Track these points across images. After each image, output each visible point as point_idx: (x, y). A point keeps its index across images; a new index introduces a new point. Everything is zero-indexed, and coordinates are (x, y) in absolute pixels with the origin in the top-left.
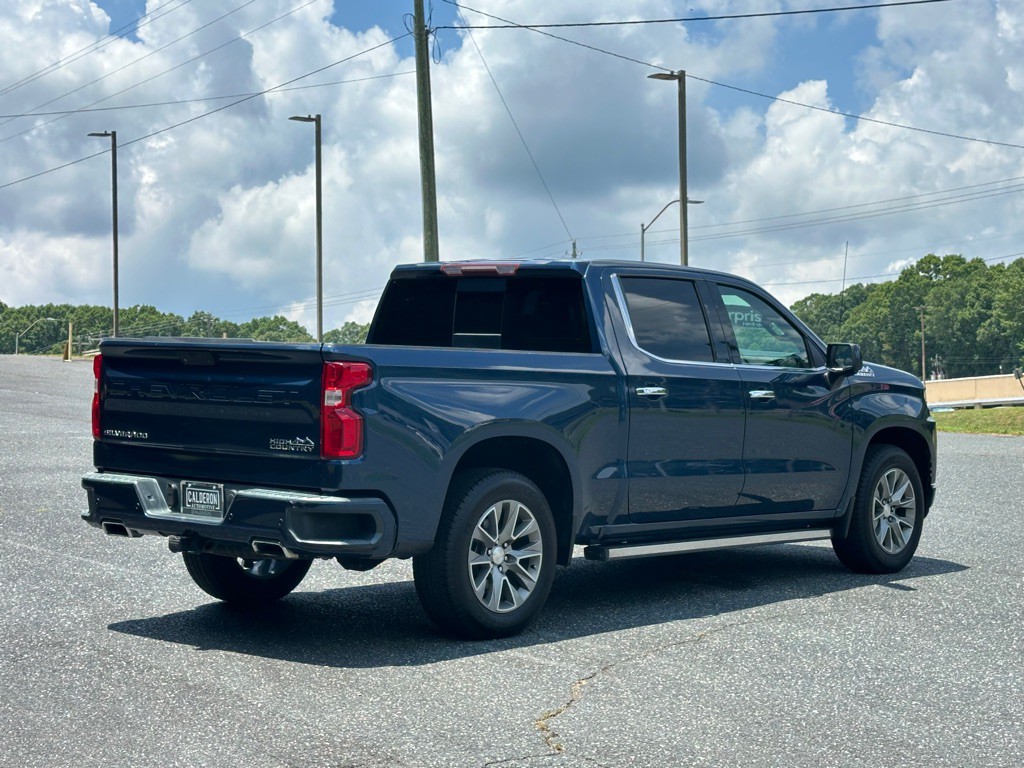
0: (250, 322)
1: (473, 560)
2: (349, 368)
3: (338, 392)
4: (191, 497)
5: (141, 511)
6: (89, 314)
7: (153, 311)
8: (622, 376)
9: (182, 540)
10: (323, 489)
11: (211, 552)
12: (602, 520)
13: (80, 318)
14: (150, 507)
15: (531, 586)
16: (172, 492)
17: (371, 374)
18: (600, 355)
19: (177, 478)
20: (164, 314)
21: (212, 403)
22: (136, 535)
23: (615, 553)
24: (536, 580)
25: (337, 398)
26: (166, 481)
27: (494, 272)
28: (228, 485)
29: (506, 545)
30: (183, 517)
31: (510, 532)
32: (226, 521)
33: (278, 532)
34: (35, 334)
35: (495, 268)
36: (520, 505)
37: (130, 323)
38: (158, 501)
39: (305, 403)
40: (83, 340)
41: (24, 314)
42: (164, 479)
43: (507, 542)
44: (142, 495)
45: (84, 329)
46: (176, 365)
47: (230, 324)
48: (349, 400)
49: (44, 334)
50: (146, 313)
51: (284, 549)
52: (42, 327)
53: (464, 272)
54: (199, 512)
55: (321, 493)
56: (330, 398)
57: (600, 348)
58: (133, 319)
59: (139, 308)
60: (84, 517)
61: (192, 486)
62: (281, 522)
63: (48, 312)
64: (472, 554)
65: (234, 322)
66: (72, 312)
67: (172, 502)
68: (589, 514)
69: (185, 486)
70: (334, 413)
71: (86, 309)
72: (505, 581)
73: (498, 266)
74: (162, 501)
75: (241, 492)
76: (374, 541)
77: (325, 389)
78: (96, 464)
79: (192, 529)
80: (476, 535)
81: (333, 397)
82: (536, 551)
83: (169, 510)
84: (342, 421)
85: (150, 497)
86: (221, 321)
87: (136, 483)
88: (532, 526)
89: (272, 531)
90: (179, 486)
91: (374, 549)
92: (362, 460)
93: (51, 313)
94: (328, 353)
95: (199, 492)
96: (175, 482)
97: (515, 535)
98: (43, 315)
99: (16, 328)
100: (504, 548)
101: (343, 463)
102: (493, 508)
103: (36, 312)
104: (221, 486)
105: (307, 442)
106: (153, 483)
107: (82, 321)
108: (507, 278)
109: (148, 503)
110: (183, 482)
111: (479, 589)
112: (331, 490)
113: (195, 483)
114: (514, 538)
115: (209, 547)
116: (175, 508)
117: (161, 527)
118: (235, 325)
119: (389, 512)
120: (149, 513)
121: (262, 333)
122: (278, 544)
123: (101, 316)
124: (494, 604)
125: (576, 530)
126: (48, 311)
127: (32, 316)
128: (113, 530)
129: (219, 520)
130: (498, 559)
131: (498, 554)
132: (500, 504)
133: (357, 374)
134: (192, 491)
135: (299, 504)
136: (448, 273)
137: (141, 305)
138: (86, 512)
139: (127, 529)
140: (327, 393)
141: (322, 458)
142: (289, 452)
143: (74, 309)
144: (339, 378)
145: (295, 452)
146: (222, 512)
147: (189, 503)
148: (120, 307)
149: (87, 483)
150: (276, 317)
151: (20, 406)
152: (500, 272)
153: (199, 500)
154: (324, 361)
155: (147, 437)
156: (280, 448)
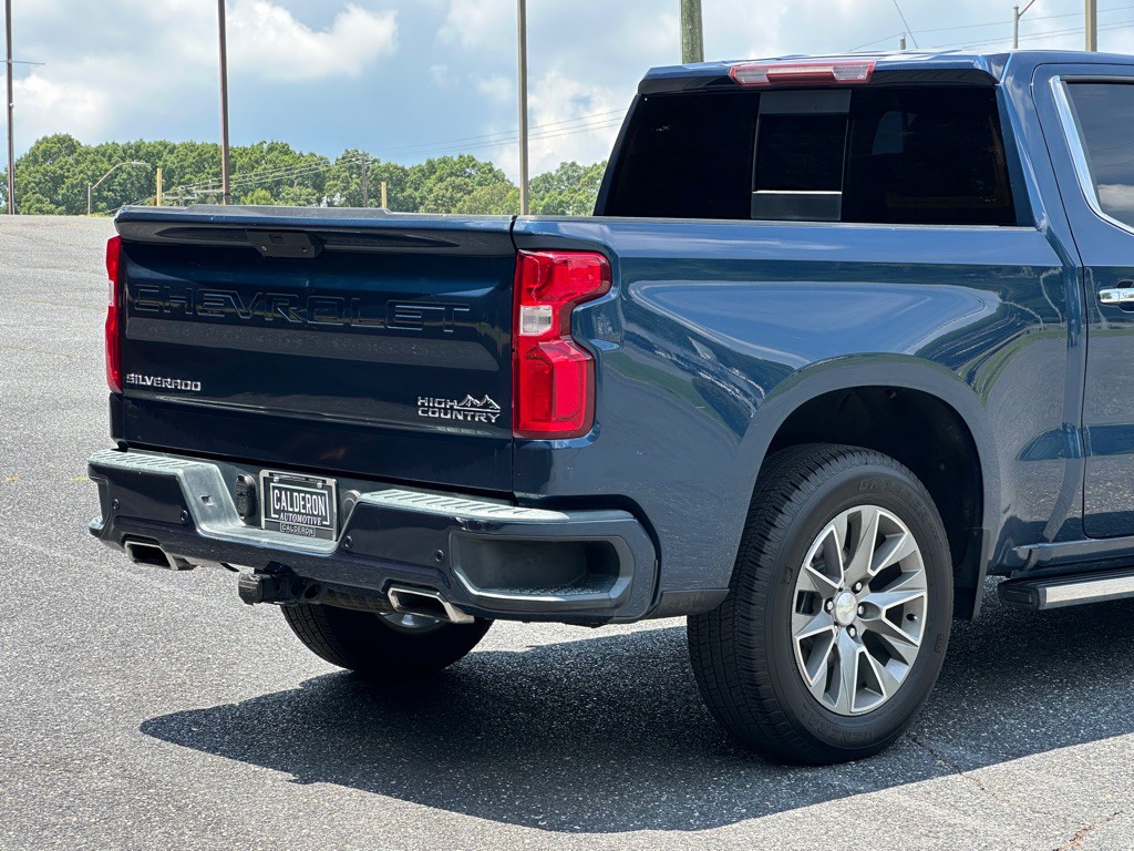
0: (424, 163)
1: (803, 627)
2: (565, 262)
3: (546, 311)
4: (279, 501)
5: (190, 524)
6: (196, 154)
7: (286, 151)
8: (1073, 268)
9: (262, 581)
10: (517, 494)
11: (317, 603)
12: (1034, 532)
13: (182, 160)
14: (207, 518)
15: (911, 654)
16: (244, 491)
17: (607, 274)
18: (1032, 229)
19: (255, 464)
20: (301, 155)
21: (311, 328)
22: (185, 566)
23: (1059, 594)
24: (918, 643)
25: (544, 320)
26: (237, 470)
27: (830, 77)
28: (345, 481)
29: (859, 586)
30: (264, 538)
31: (864, 563)
32: (340, 550)
33: (435, 574)
34: (120, 184)
35: (830, 69)
36: (881, 512)
37: (253, 167)
38: (221, 506)
39: (484, 328)
40: (189, 192)
41: (103, 155)
42: (230, 467)
43: (862, 581)
44: (193, 495)
45: (187, 176)
46: (248, 258)
47: (396, 168)
48: (565, 324)
49: (132, 183)
50: (275, 153)
51: (448, 606)
52: (129, 174)
53: (772, 78)
54: (292, 530)
55: (515, 502)
56: (530, 319)
57: (1032, 217)
58: (257, 162)
59: (265, 146)
60: (95, 532)
61: (281, 481)
62: (439, 556)
63: (137, 151)
64: (798, 619)
65: (400, 165)
66: (171, 152)
67: (245, 510)
68: (1012, 520)
69: (267, 481)
70: (537, 349)
71: (191, 147)
72: (862, 654)
73: (835, 66)
74: (229, 506)
75: (367, 497)
76: (616, 592)
77: (519, 303)
78: (115, 435)
79: (279, 560)
80: (804, 583)
81: (535, 320)
82: (915, 590)
83: (240, 523)
84: (552, 366)
85: (205, 499)
86: (383, 163)
87: (180, 472)
88: (905, 546)
89: (424, 572)
90: (257, 480)
91: (616, 607)
92: (592, 439)
93: (141, 153)
94: (526, 235)
95: (292, 491)
96: (250, 472)
97: (873, 568)
98: (131, 156)
99: (94, 175)
100: (855, 592)
101: (556, 444)
102: (831, 528)
103: (121, 153)
104: (331, 482)
105: (487, 405)
106: (210, 472)
107: (186, 164)
108: (855, 89)
109: (202, 510)
110: (265, 473)
111: (816, 680)
112: (532, 496)
113: (286, 475)
114: (874, 574)
115: (312, 593)
116: (252, 518)
117: (226, 553)
118: (403, 170)
119: (645, 537)
120: (205, 528)
121: (441, 180)
122: (436, 596)
123: (213, 157)
124: (847, 703)
125: (989, 553)
126: (135, 152)
127: (115, 158)
128: (145, 556)
129: (327, 547)
130: (846, 614)
131: (845, 606)
132: (842, 518)
133: (580, 273)
134: (280, 489)
135: (473, 524)
136: (743, 80)
137: (269, 142)
138: (97, 522)
139: (167, 554)
140: (525, 310)
141: (516, 435)
142: (455, 423)
143: (174, 147)
144: (546, 282)
145: (464, 424)
146: (334, 529)
147: (276, 512)
148: (230, 145)
149: (97, 471)
150: (461, 157)
151: (79, 295)
152: (840, 78)
153: (292, 506)
154: (517, 250)
155: (199, 389)
156: (437, 415)
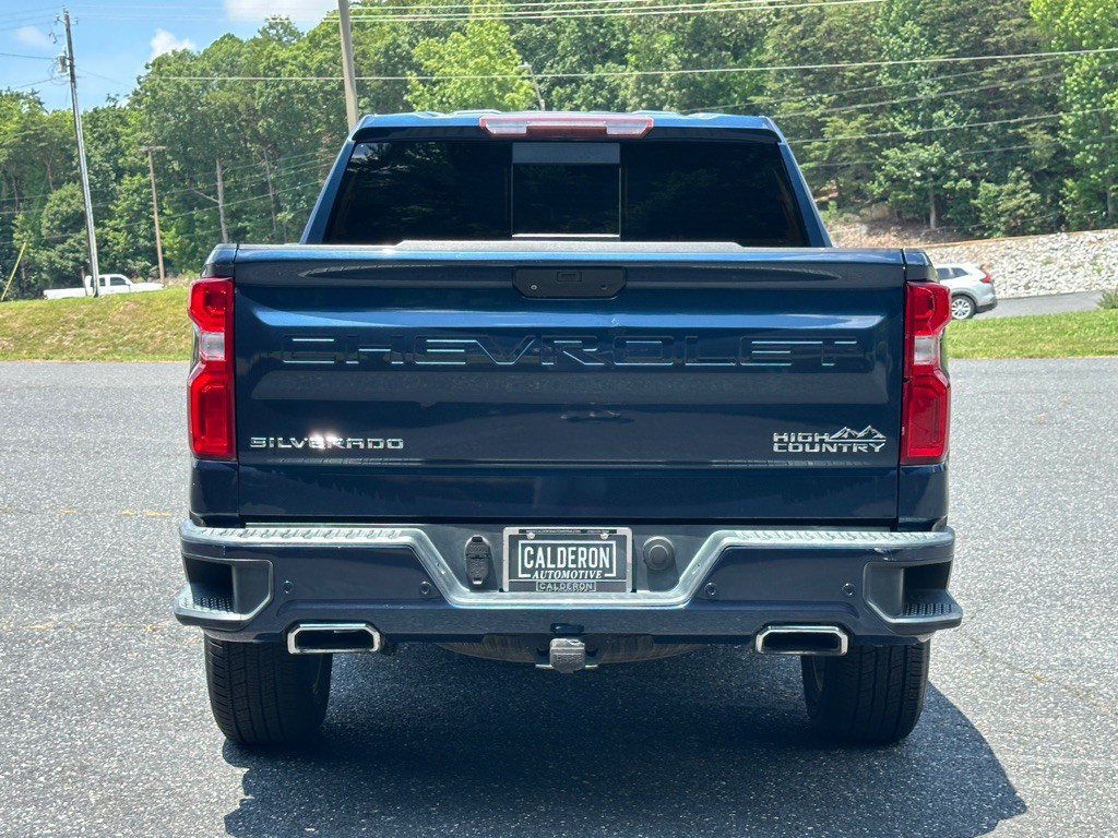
4: (532, 558)
5: (440, 597)
10: (902, 520)
14: (450, 587)
16: (483, 553)
19: (497, 522)
27: (604, 130)
28: (648, 527)
30: (506, 600)
38: (448, 573)
51: (844, 639)
53: (532, 131)
61: (537, 537)
62: (849, 590)
69: (514, 540)
73: (607, 122)
77: (914, 333)
85: (439, 567)
87: (413, 541)
95: (556, 546)
104: (625, 531)
105: (868, 436)
106: (424, 538)
110: (512, 531)
113: (548, 530)
120: (458, 599)
122: (833, 631)
134: (536, 546)
136: (494, 132)
142: (824, 456)
145: (837, 456)
146: (629, 581)
147: (526, 570)
152: (610, 132)
153: (554, 561)
154: (905, 283)
155: (401, 446)
156: (800, 450)
